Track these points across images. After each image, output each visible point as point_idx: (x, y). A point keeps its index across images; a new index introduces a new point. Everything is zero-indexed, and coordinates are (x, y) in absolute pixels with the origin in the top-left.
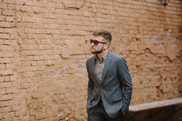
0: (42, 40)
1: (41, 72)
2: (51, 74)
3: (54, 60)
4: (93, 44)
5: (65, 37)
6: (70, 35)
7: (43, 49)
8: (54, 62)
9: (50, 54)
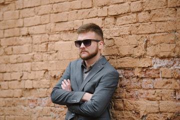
0: (14, 47)
1: (14, 100)
2: (31, 104)
3: (36, 80)
4: (83, 45)
5: (56, 37)
6: (65, 31)
7: (16, 61)
8: (35, 84)
9: (29, 69)
